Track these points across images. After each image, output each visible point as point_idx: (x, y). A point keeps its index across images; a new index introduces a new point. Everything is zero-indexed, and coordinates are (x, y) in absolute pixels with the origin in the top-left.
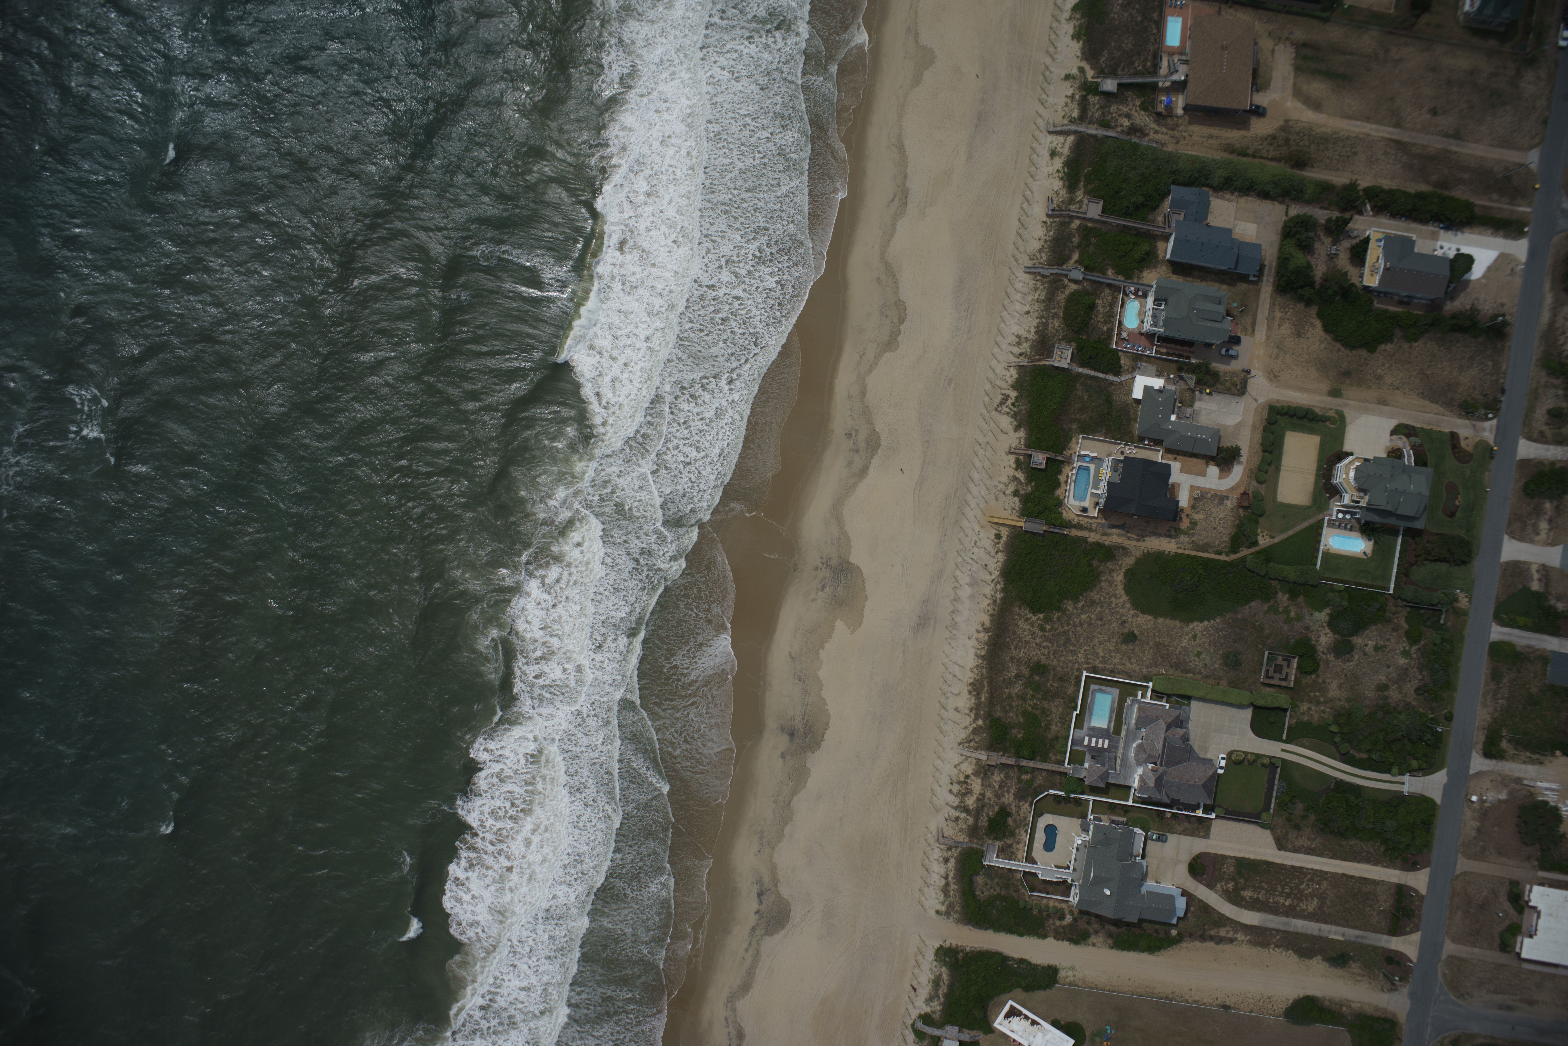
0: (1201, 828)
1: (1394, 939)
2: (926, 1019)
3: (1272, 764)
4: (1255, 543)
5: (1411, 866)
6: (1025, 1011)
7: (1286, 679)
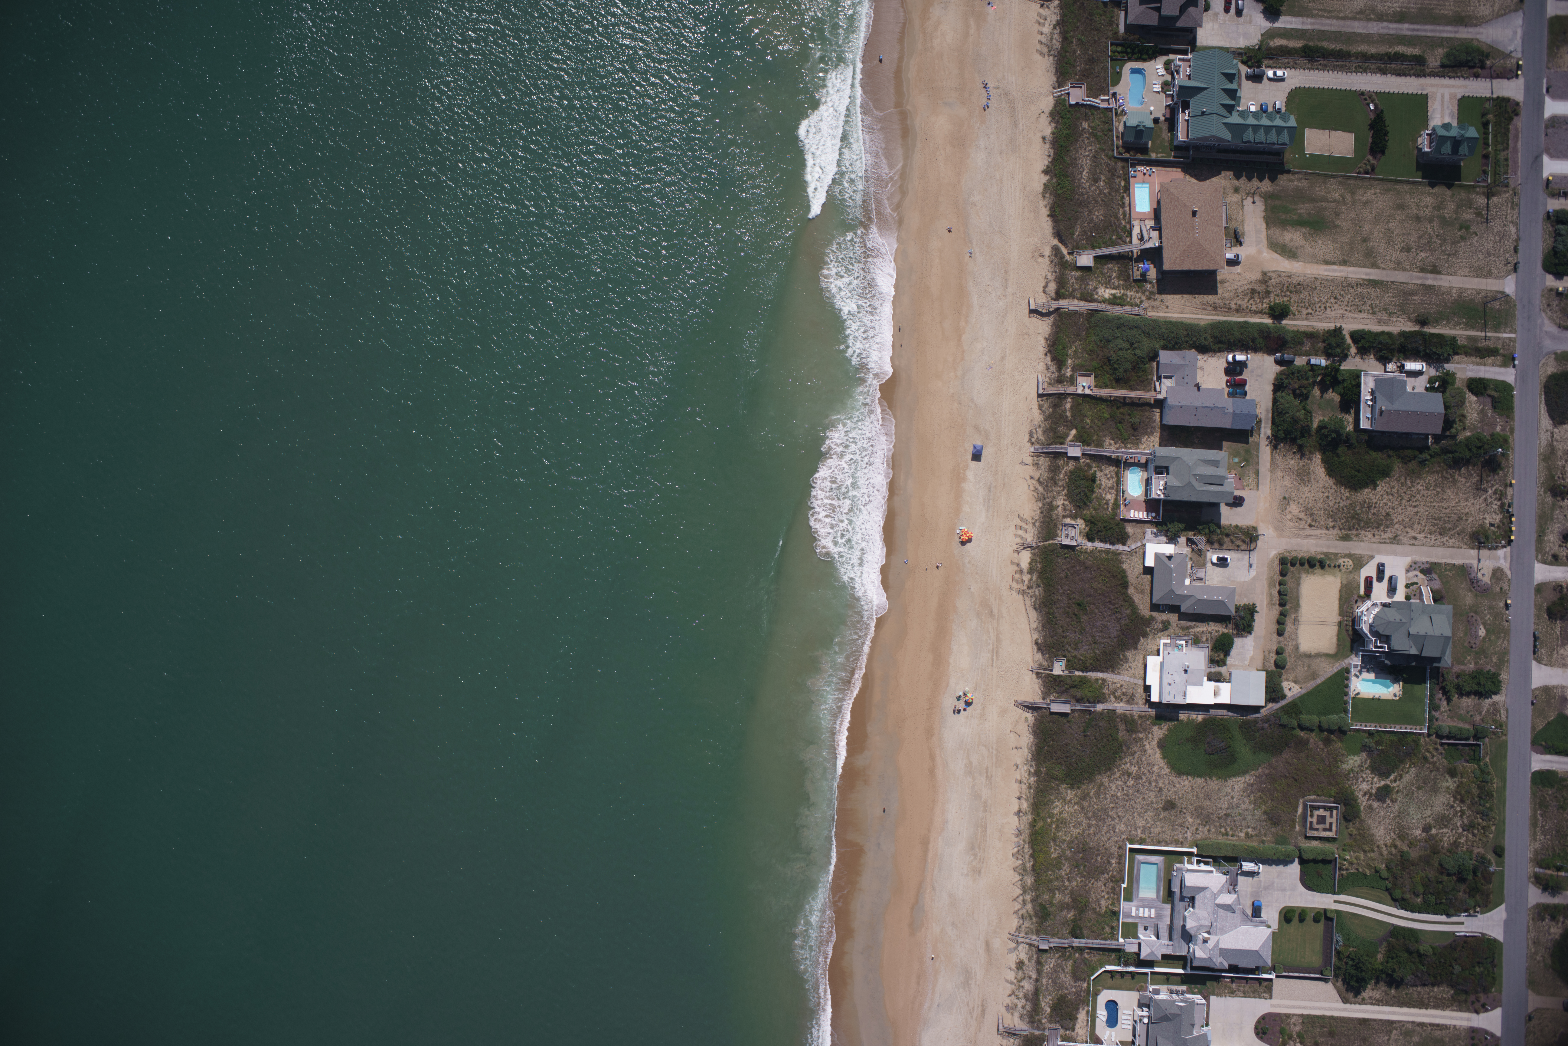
0: (1263, 988)
3: (1328, 917)
4: (1284, 697)
5: (1482, 1006)
7: (1330, 830)
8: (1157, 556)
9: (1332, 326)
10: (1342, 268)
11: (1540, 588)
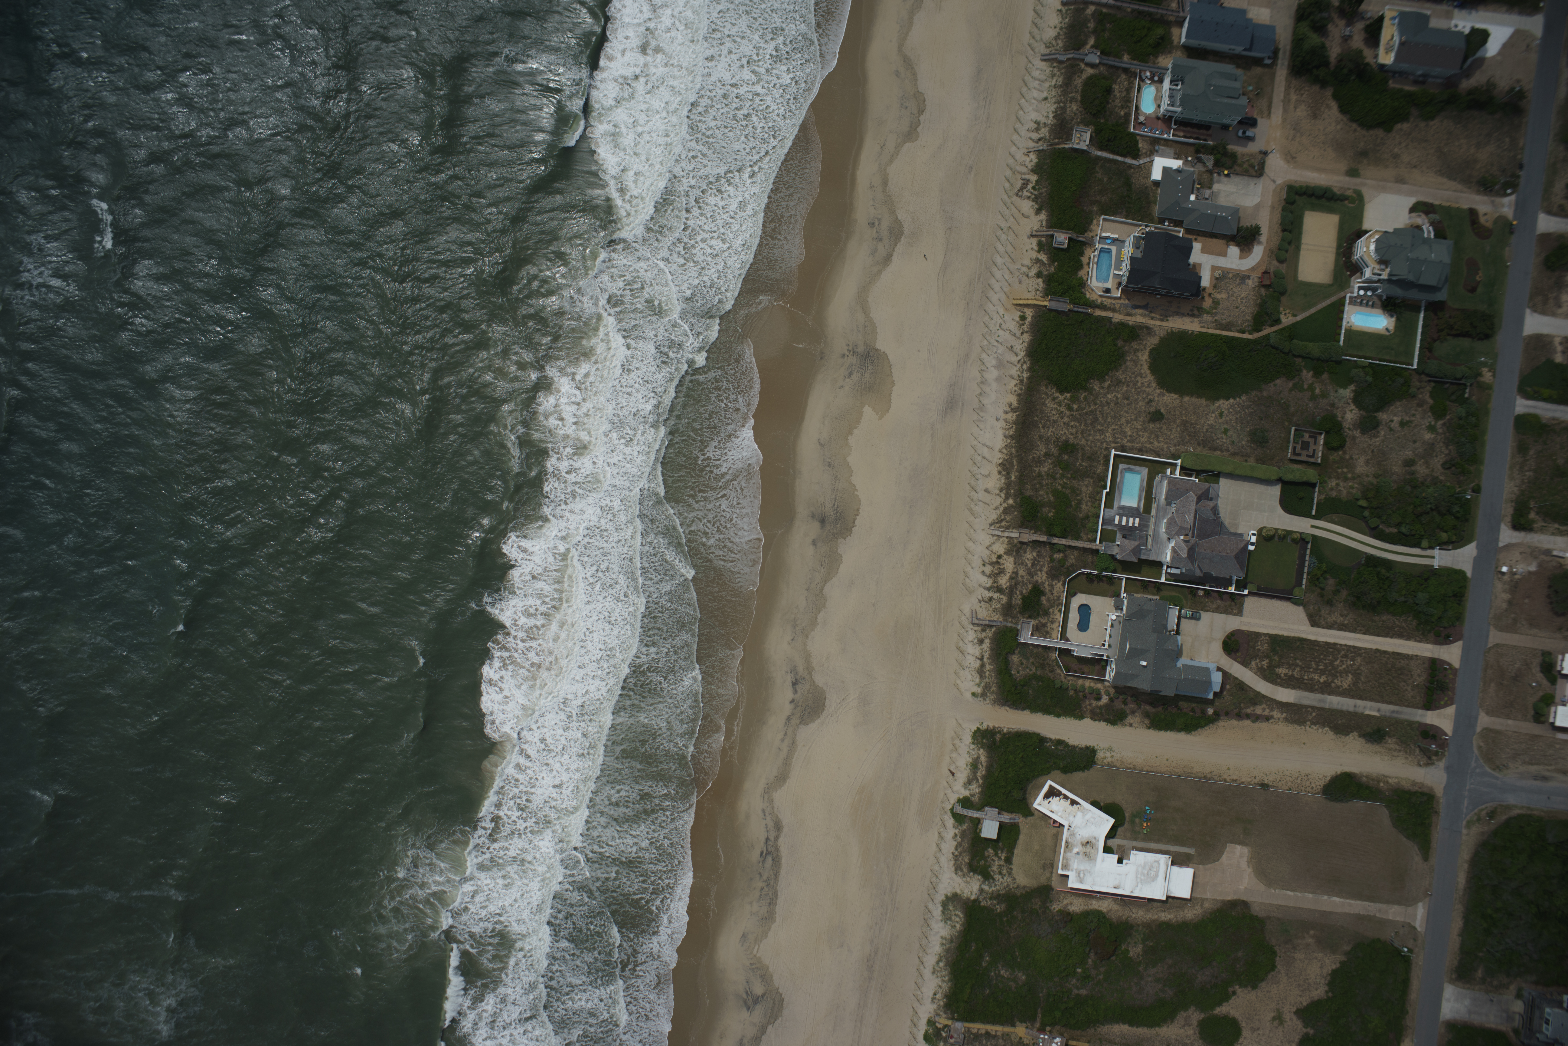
0: (1234, 604)
1: (1429, 713)
2: (965, 802)
3: (1302, 540)
4: (1278, 321)
5: (1444, 639)
6: (1064, 791)
7: (1313, 456)
8: (1166, 170)
11: (1542, 239)
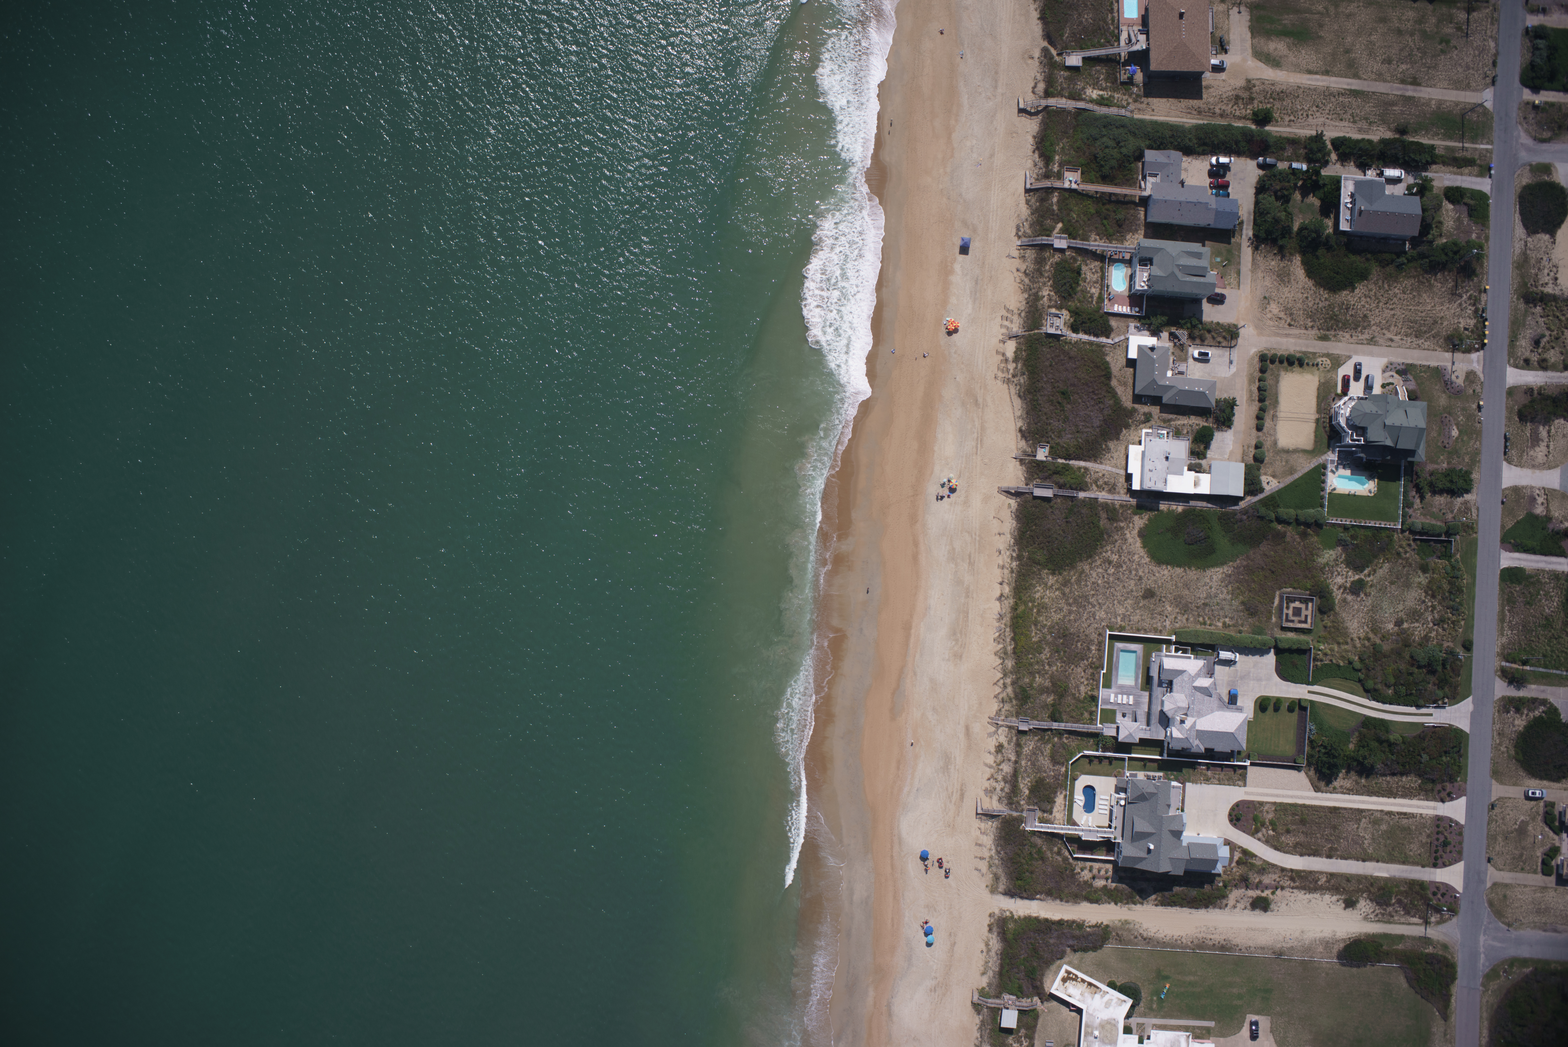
0: (1237, 776)
1: (1438, 871)
2: (982, 993)
3: (1301, 707)
4: (1262, 490)
5: (1447, 795)
6: (1081, 975)
7: (1305, 622)
8: (1140, 348)
9: (1314, 133)
10: (1324, 77)
11: (1511, 392)
